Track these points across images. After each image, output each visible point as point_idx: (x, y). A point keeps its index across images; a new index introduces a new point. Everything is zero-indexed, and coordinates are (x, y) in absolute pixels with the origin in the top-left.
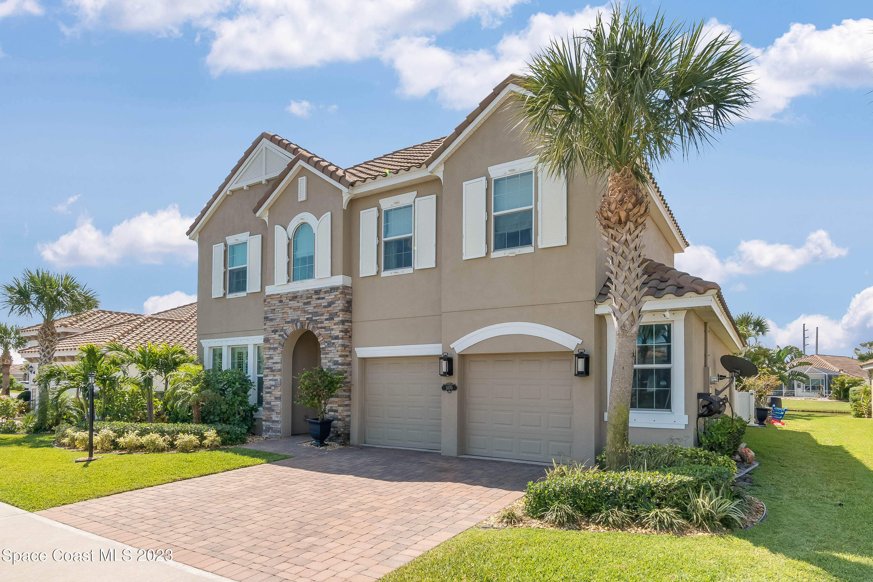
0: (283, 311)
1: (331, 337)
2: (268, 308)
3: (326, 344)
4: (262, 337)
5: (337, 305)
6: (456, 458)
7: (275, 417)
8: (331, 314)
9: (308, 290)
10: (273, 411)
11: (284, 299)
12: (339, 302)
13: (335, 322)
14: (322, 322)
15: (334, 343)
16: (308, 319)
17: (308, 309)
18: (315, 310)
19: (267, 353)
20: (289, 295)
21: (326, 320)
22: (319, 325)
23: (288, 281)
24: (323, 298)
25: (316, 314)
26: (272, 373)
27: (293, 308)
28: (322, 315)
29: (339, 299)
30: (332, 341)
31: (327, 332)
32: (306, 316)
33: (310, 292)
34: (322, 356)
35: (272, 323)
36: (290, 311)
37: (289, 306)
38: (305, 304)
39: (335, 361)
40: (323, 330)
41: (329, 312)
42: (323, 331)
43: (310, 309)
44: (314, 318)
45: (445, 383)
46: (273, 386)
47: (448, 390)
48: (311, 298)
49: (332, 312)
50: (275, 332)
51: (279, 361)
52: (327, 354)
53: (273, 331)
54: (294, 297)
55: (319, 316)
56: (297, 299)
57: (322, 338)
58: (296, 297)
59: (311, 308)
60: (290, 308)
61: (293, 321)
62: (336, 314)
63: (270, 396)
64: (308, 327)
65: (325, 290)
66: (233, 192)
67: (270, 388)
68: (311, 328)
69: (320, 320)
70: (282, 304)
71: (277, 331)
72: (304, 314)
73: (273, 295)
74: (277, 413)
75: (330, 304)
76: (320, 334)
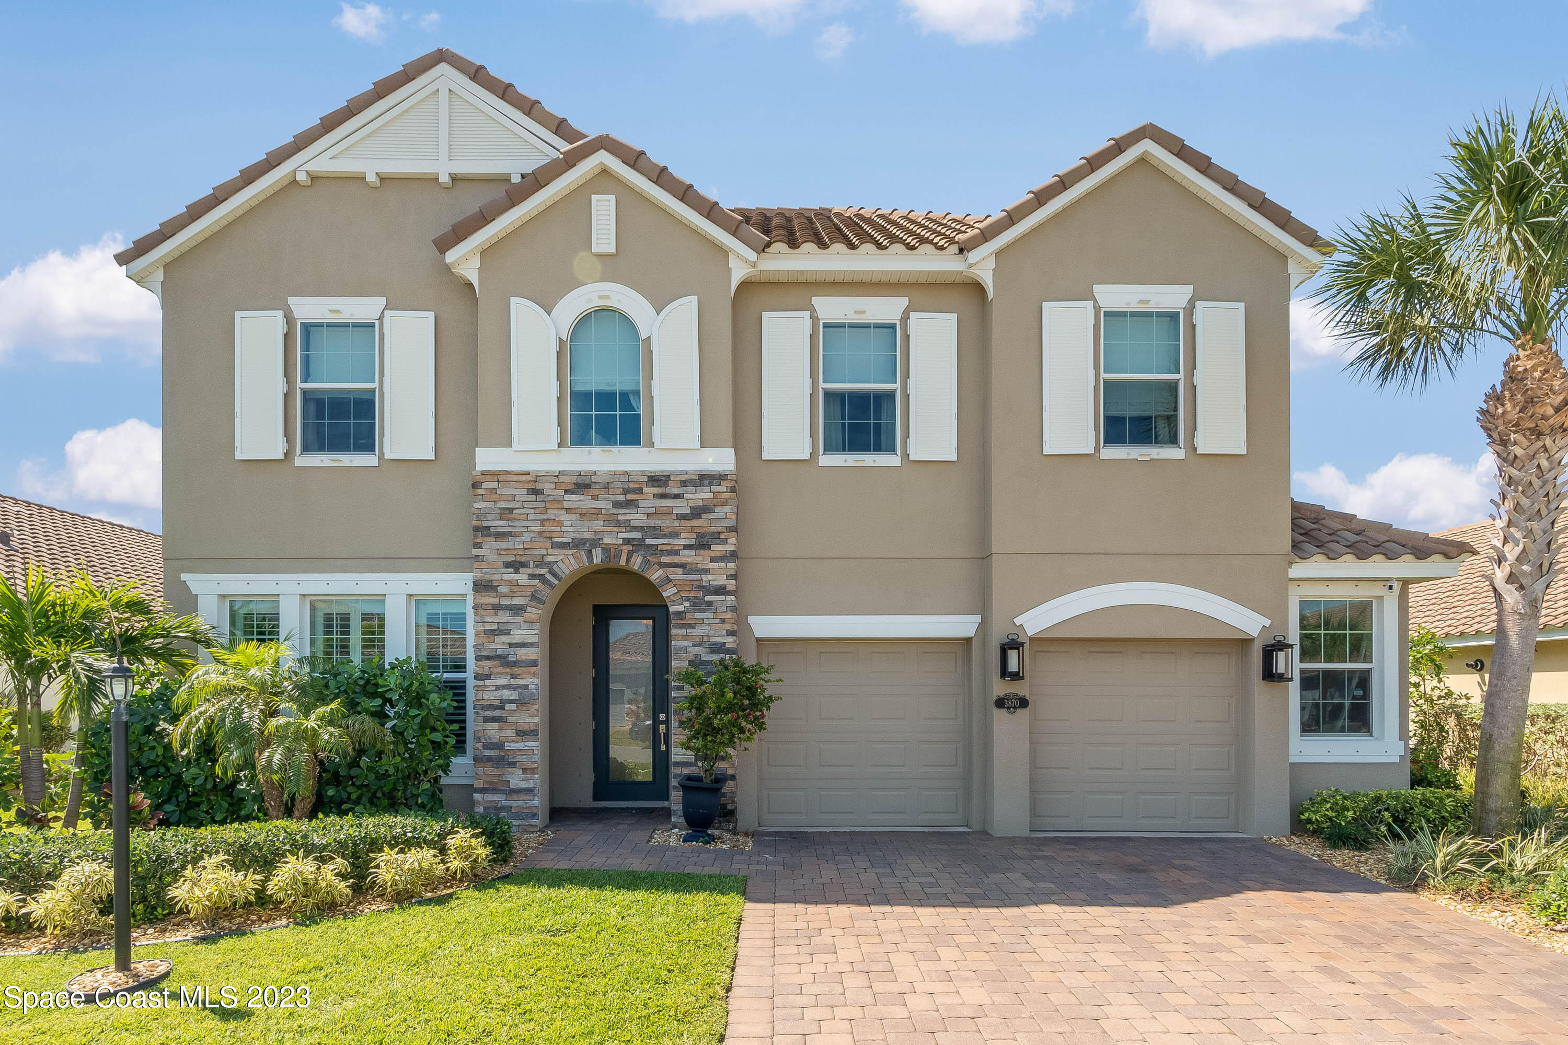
0: (545, 517)
1: (701, 587)
2: (491, 505)
3: (687, 604)
4: (469, 578)
5: (722, 515)
6: (1027, 840)
7: (517, 780)
8: (700, 536)
9: (626, 473)
10: (513, 764)
11: (548, 488)
12: (727, 509)
13: (713, 554)
14: (676, 553)
15: (710, 603)
16: (627, 541)
17: (628, 517)
18: (652, 523)
19: (489, 619)
20: (561, 479)
21: (687, 547)
22: (665, 559)
23: (560, 445)
24: (677, 496)
25: (655, 532)
26: (508, 670)
27: (579, 511)
28: (675, 535)
29: (724, 503)
30: (707, 598)
31: (691, 577)
32: (621, 535)
33: (633, 478)
34: (674, 631)
35: (503, 544)
36: (566, 519)
37: (566, 505)
38: (617, 504)
39: (716, 643)
40: (680, 570)
41: (696, 530)
42: (677, 574)
43: (637, 518)
44: (649, 541)
45: (1001, 694)
46: (511, 701)
47: (1008, 708)
48: (640, 491)
49: (705, 530)
50: (516, 566)
51: (535, 639)
52: (692, 626)
53: (507, 565)
54: (583, 484)
55: (664, 536)
56: (592, 492)
57: (675, 590)
58: (588, 486)
59: (637, 516)
60: (568, 510)
61: (577, 544)
62: (716, 537)
63: (500, 729)
64: (628, 560)
65: (684, 478)
66: (314, 178)
67: (502, 708)
68: (637, 563)
69: (669, 548)
70: (540, 498)
71: (524, 565)
72: (616, 529)
73: (508, 473)
74: (524, 770)
75: (697, 512)
76: (669, 580)
